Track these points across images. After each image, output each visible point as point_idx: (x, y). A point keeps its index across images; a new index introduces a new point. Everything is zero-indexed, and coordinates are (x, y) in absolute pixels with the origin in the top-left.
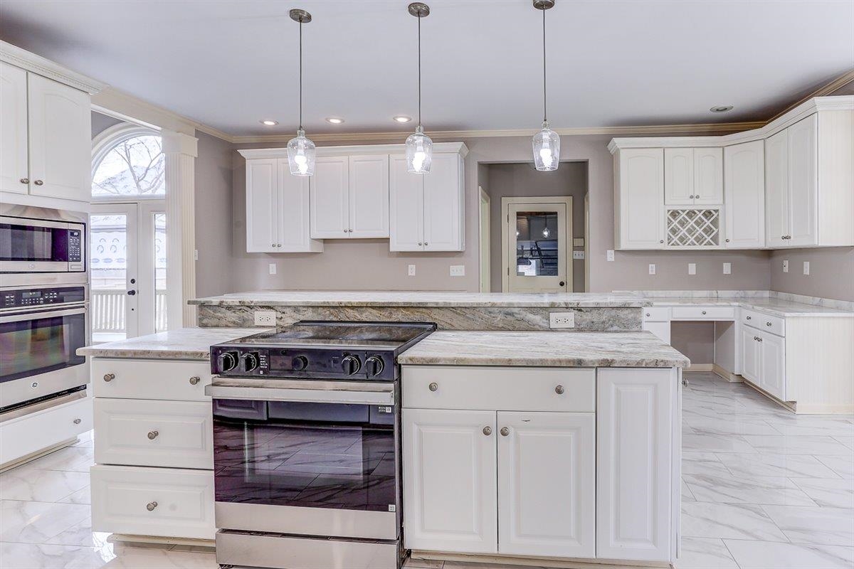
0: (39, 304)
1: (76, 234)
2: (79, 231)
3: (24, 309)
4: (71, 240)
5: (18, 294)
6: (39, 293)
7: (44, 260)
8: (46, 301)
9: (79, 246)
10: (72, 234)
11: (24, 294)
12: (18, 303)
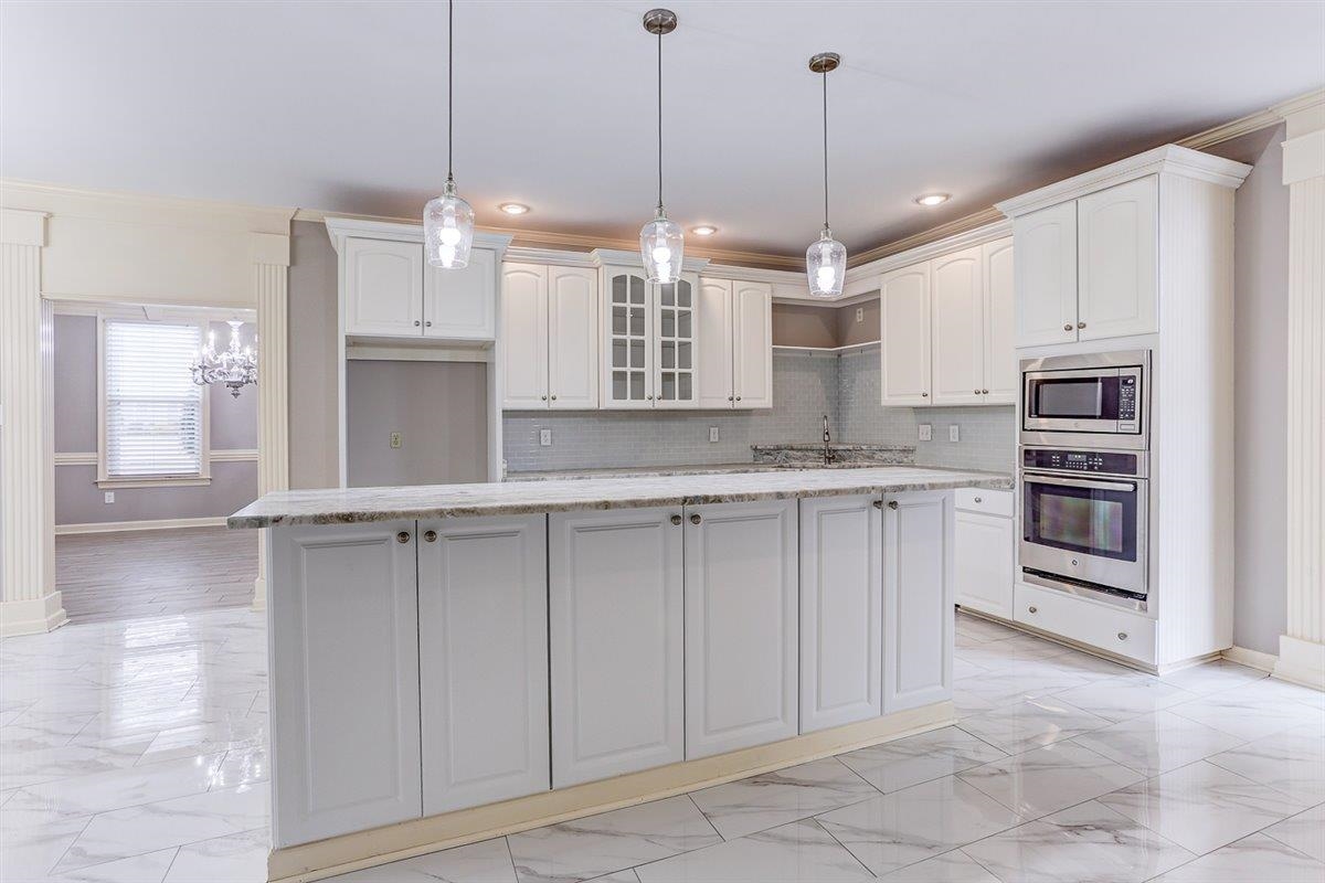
0: (1082, 469)
1: (1130, 381)
2: (1134, 377)
3: (1068, 472)
4: (1124, 391)
5: (1064, 455)
6: (1085, 456)
7: (1094, 417)
8: (1091, 468)
9: (1133, 398)
10: (1125, 383)
11: (1070, 456)
12: (1062, 466)
